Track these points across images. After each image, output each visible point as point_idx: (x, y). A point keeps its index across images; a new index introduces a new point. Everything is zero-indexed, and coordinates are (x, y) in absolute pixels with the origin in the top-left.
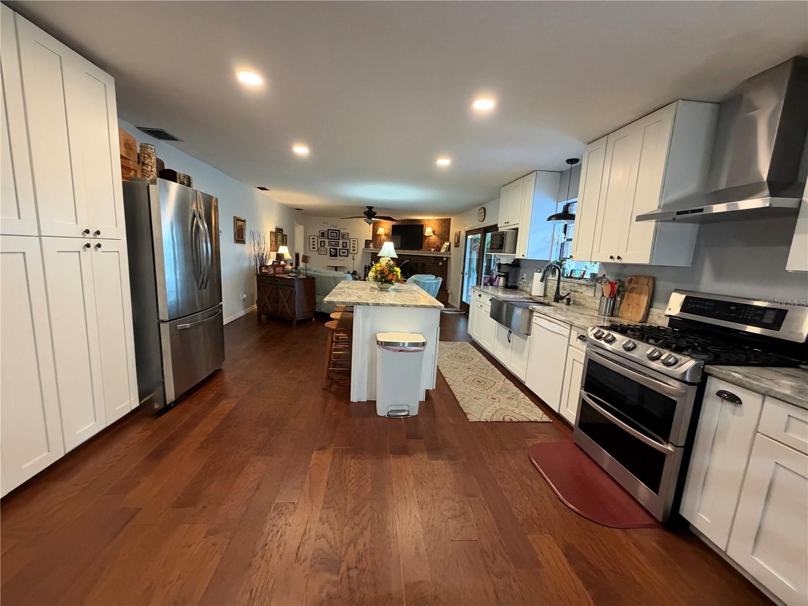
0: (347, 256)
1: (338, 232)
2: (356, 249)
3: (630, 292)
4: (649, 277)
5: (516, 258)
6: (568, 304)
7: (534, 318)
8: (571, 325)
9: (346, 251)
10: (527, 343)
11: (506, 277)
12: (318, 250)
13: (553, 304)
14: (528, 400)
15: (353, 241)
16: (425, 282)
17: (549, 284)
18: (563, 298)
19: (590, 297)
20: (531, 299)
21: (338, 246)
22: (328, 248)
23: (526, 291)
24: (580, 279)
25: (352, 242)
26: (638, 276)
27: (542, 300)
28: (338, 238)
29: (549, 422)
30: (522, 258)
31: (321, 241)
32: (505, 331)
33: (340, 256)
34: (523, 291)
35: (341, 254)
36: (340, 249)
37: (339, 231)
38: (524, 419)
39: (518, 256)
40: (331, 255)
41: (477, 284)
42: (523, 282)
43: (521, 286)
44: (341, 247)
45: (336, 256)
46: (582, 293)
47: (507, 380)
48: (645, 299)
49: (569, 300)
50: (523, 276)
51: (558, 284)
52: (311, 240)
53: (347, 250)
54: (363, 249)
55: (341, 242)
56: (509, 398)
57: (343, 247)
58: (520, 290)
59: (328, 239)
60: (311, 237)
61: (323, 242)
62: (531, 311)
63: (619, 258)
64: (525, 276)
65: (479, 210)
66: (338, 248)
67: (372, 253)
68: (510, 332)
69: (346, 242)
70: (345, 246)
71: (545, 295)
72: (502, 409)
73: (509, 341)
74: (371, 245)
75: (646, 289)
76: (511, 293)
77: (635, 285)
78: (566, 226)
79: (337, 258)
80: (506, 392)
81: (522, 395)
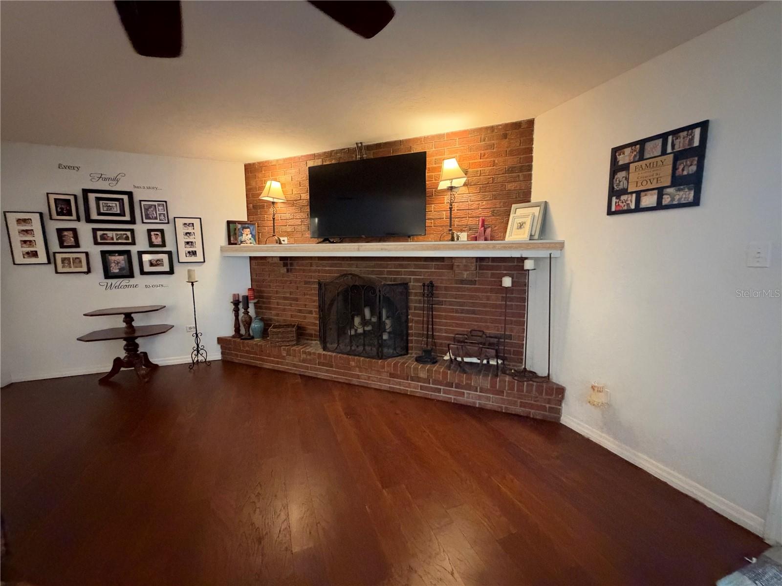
0: (171, 272)
1: (125, 198)
2: (198, 248)
9: (165, 257)
12: (51, 259)
15: (186, 224)
21: (133, 243)
22: (95, 252)
25: (181, 230)
28: (127, 218)
31: (60, 231)
33: (143, 273)
35: (147, 268)
36: (140, 253)
37: (130, 194)
40: (108, 275)
44: (142, 243)
45: (131, 275)
52: (14, 228)
53: (169, 253)
54: (222, 249)
55: (140, 229)
57: (151, 244)
59: (89, 220)
60: (12, 218)
61: (70, 234)
66: (134, 250)
67: (251, 258)
69: (162, 231)
70: (157, 240)
74: (247, 236)
79: (132, 281)
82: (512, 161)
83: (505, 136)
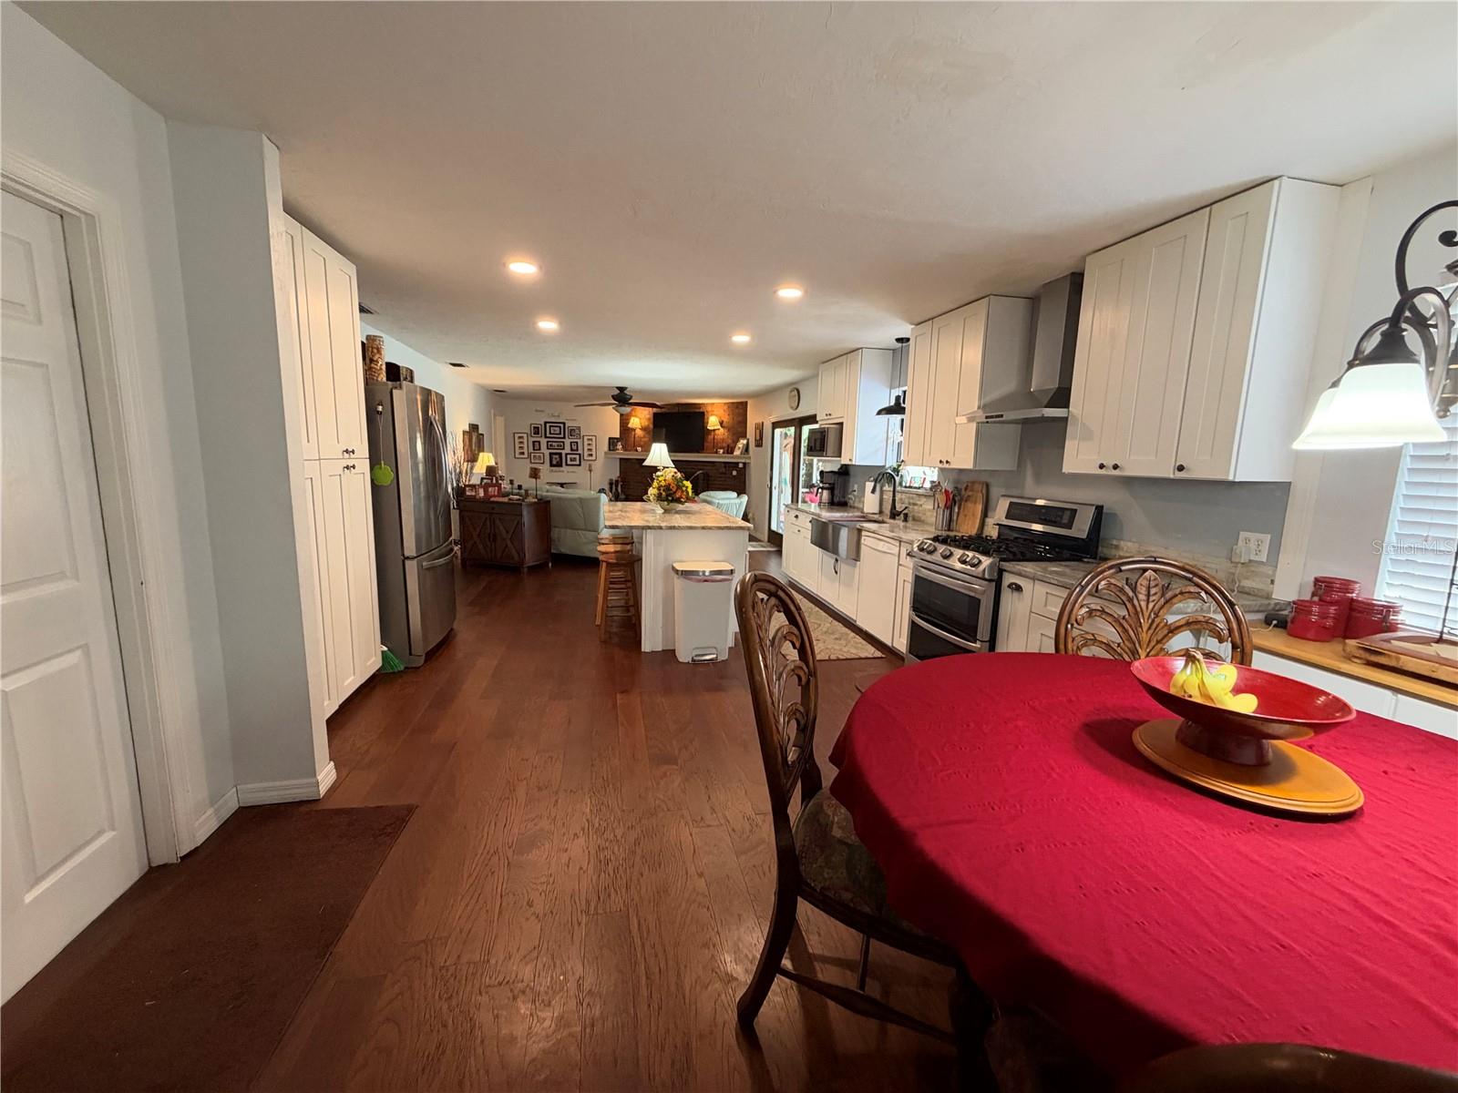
0: (580, 465)
1: (562, 425)
2: (594, 453)
3: (966, 501)
4: (983, 483)
5: (843, 463)
6: (906, 520)
7: (863, 538)
8: (900, 541)
9: (578, 456)
10: (857, 570)
11: (832, 489)
12: (529, 454)
13: (889, 520)
14: (859, 639)
15: (589, 440)
16: (721, 502)
17: (885, 497)
18: (900, 513)
19: (929, 510)
20: (864, 517)
21: (563, 449)
22: (547, 452)
23: (858, 508)
24: (919, 488)
25: (586, 442)
26: (973, 483)
27: (876, 517)
28: (562, 436)
29: (882, 658)
30: (850, 463)
31: (534, 442)
32: (829, 559)
33: (567, 465)
34: (854, 507)
35: (569, 462)
36: (566, 454)
37: (564, 424)
38: (853, 656)
39: (845, 460)
40: (552, 465)
41: (792, 501)
42: (854, 495)
43: (851, 502)
44: (567, 450)
45: (561, 466)
46: (921, 505)
47: (834, 621)
48: (979, 507)
49: (906, 515)
50: (853, 486)
51: (894, 496)
52: (517, 441)
53: (580, 454)
54: (606, 453)
55: (567, 442)
56: (836, 639)
57: (572, 450)
58: (851, 507)
59: (546, 437)
60: (517, 436)
61: (537, 444)
62: (860, 531)
63: (947, 462)
64: (856, 487)
65: (791, 391)
66: (564, 452)
67: (621, 459)
68: (837, 560)
69: (577, 443)
70: (574, 448)
71: (881, 512)
72: (827, 648)
73: (836, 572)
74: (619, 446)
75: (980, 497)
76: (838, 511)
77: (970, 493)
78: (902, 420)
79: (561, 469)
80: (833, 633)
81: (852, 634)
82: (740, 419)
83: (737, 407)
